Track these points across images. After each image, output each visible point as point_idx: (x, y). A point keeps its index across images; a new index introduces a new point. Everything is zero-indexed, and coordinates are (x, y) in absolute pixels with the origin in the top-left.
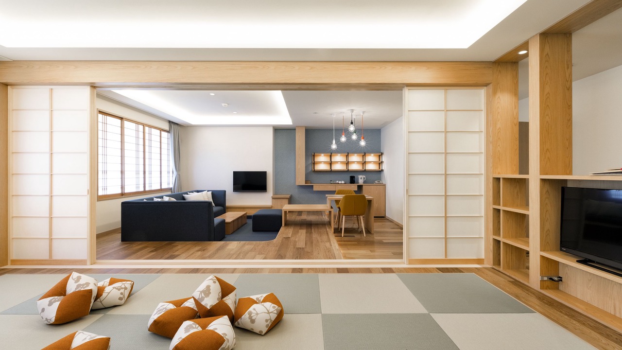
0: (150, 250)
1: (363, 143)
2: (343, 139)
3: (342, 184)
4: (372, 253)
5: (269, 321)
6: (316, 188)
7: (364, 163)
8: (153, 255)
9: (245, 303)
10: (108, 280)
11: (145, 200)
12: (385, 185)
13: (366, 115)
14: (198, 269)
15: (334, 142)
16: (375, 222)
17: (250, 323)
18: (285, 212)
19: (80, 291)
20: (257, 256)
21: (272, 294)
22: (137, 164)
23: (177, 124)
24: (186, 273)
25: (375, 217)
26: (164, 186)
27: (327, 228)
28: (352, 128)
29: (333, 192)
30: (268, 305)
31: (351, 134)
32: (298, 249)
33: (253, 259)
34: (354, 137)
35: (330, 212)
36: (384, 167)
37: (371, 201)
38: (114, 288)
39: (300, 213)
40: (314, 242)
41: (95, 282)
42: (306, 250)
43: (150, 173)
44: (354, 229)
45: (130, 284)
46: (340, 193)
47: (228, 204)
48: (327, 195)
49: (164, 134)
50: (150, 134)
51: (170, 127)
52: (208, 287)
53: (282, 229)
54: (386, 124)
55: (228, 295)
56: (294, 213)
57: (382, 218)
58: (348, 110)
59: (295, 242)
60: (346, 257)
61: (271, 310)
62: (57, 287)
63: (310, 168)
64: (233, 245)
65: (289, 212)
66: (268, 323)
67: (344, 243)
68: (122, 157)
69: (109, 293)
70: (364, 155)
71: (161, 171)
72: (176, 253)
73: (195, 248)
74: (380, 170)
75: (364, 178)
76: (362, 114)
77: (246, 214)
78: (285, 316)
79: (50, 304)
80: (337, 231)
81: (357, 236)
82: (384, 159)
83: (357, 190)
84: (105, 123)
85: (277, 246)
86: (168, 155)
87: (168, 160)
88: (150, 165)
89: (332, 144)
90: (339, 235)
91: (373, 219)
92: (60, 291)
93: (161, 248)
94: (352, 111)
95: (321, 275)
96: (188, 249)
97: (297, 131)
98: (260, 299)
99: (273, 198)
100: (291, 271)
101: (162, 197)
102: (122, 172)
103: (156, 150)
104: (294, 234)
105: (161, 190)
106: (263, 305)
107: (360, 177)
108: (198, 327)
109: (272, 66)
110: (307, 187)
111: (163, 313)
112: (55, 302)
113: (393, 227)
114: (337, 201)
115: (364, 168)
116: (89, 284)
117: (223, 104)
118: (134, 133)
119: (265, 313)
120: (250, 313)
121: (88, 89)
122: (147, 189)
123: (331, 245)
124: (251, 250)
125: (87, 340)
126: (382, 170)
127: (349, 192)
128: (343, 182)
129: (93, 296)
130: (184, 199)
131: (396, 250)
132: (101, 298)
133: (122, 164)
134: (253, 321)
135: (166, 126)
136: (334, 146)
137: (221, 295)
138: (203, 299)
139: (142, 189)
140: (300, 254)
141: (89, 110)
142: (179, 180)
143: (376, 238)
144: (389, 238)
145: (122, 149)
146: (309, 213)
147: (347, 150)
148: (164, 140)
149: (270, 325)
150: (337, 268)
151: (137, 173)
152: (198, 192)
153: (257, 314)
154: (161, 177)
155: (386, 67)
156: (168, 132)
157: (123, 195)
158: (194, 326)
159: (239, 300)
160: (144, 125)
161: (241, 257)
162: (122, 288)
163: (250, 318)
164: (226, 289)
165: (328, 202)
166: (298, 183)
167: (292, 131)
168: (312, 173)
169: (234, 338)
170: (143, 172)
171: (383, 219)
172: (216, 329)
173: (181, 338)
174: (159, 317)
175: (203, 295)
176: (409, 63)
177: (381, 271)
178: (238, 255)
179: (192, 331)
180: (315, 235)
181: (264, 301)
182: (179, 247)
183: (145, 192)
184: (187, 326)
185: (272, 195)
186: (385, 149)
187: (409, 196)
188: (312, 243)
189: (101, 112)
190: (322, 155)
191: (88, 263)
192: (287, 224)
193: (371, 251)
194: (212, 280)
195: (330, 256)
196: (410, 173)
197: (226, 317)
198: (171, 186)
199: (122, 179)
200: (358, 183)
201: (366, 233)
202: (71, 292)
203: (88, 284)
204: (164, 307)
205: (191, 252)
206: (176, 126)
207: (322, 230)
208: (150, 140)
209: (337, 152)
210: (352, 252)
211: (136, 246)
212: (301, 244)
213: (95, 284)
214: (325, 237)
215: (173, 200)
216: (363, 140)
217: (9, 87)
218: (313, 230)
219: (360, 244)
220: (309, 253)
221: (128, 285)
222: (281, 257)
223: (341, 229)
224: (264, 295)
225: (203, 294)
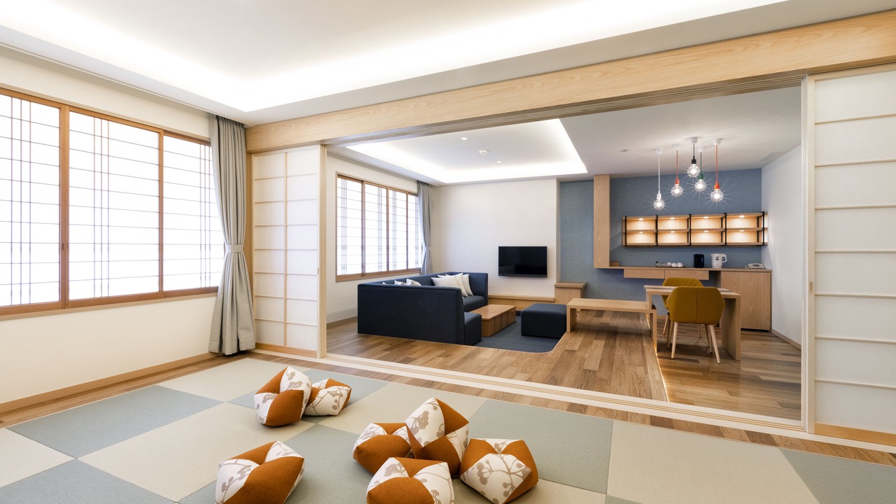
0: (385, 348)
1: (717, 195)
2: (677, 190)
3: (678, 269)
4: (731, 397)
5: (509, 487)
6: (629, 273)
7: (724, 232)
8: (386, 355)
9: (478, 448)
10: (325, 381)
11: (384, 283)
12: (770, 272)
13: (724, 145)
14: (433, 382)
15: (659, 196)
16: (743, 338)
17: (480, 483)
18: (573, 311)
19: (291, 391)
20: (519, 374)
21: (522, 443)
22: (380, 238)
23: (427, 184)
24: (417, 385)
25: (742, 329)
26: (412, 266)
27: (644, 342)
28: (694, 171)
29: (658, 282)
30: (511, 460)
31: (695, 180)
32: (586, 371)
33: (511, 378)
34: (700, 186)
35: (651, 315)
36: (768, 238)
37: (735, 299)
38: (328, 392)
39: (600, 313)
40: (616, 363)
41: (309, 382)
42: (598, 375)
43: (395, 249)
44: (700, 348)
45: (347, 390)
46: (670, 283)
47: (491, 293)
48: (645, 286)
49: (412, 198)
50: (395, 199)
51: (419, 189)
52: (426, 414)
53: (565, 337)
54: (772, 158)
55: (454, 430)
56: (590, 313)
57: (763, 332)
58: (687, 139)
59: (583, 359)
60: (675, 398)
61: (514, 469)
62: (272, 382)
63: (620, 242)
64: (487, 354)
65: (582, 310)
66: (507, 489)
67: (675, 371)
68: (363, 228)
69: (322, 398)
70: (724, 218)
71: (407, 247)
72: (412, 356)
73: (435, 351)
74: (758, 244)
75: (724, 259)
76: (715, 144)
77: (514, 308)
78: (541, 483)
79: (264, 401)
80: (664, 348)
81: (704, 362)
82: (768, 223)
83: (708, 278)
84: (344, 189)
85: (551, 363)
86: (417, 225)
87: (417, 232)
88: (395, 238)
89: (656, 199)
90: (667, 355)
91: (738, 333)
92: (274, 387)
93: (397, 346)
94: (695, 139)
95: (618, 424)
96: (428, 352)
97: (595, 183)
98: (500, 446)
99: (556, 287)
100: (566, 407)
101: (404, 281)
102: (363, 248)
103: (401, 219)
104: (583, 346)
105: (407, 271)
106: (502, 459)
107: (715, 256)
108: (403, 471)
109: (538, 82)
110: (614, 272)
111: (369, 438)
112: (269, 399)
113: (784, 352)
114: (665, 297)
115: (724, 241)
116: (302, 383)
117: (481, 152)
118: (375, 199)
119: (503, 471)
120: (481, 467)
121: (318, 148)
122: (391, 269)
123: (646, 373)
124: (511, 365)
125: (281, 456)
126: (764, 245)
127: (692, 282)
128: (680, 265)
129: (304, 399)
130: (432, 283)
131: (788, 399)
132: (313, 402)
133: (363, 237)
134: (484, 481)
135: (414, 188)
136: (659, 204)
137: (443, 428)
138: (417, 430)
139: (384, 269)
140: (587, 381)
141: (319, 174)
142: (429, 258)
143: (744, 369)
144: (775, 373)
145: (363, 219)
146: (616, 313)
147: (689, 209)
148: (412, 206)
149: (510, 493)
150: (651, 416)
151: (380, 248)
152: (451, 274)
153: (491, 471)
154: (407, 254)
155: (758, 45)
156: (416, 195)
157: (363, 275)
158: (399, 468)
159: (471, 440)
160: (387, 188)
161: (495, 373)
162: (337, 394)
163: (480, 474)
164: (452, 421)
165: (648, 297)
166: (597, 266)
167: (589, 183)
168: (622, 250)
169: (451, 501)
170: (386, 248)
171: (765, 334)
172: (426, 481)
173: (378, 482)
174: (363, 444)
175: (417, 425)
176: (813, 28)
177: (746, 437)
178: (492, 369)
179: (395, 475)
180: (620, 351)
181: (506, 452)
182: (418, 348)
183: (388, 273)
184: (391, 466)
185: (555, 283)
186: (770, 204)
187: (816, 295)
188: (612, 364)
189: (340, 176)
190: (641, 219)
191: (318, 356)
192: (575, 329)
193: (731, 394)
194: (433, 404)
195: (641, 389)
196: (817, 250)
197: (445, 465)
198: (420, 266)
199: (363, 255)
200: (711, 267)
201: (721, 357)
202: (284, 390)
203: (300, 383)
204: (373, 430)
205: (431, 357)
206: (426, 187)
207: (635, 344)
208: (395, 207)
209: (666, 213)
210: (689, 389)
211: (373, 340)
212: (593, 364)
213: (308, 385)
214: (637, 357)
215: (418, 284)
216: (717, 190)
217: (252, 155)
218: (617, 342)
219: (707, 376)
220: (604, 380)
221: (344, 391)
222: (554, 381)
223: (671, 345)
224: (509, 442)
225: (417, 423)
